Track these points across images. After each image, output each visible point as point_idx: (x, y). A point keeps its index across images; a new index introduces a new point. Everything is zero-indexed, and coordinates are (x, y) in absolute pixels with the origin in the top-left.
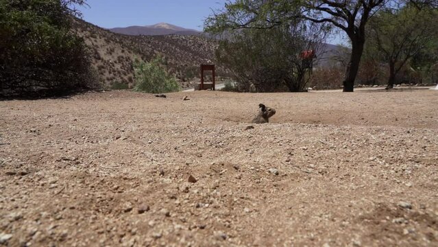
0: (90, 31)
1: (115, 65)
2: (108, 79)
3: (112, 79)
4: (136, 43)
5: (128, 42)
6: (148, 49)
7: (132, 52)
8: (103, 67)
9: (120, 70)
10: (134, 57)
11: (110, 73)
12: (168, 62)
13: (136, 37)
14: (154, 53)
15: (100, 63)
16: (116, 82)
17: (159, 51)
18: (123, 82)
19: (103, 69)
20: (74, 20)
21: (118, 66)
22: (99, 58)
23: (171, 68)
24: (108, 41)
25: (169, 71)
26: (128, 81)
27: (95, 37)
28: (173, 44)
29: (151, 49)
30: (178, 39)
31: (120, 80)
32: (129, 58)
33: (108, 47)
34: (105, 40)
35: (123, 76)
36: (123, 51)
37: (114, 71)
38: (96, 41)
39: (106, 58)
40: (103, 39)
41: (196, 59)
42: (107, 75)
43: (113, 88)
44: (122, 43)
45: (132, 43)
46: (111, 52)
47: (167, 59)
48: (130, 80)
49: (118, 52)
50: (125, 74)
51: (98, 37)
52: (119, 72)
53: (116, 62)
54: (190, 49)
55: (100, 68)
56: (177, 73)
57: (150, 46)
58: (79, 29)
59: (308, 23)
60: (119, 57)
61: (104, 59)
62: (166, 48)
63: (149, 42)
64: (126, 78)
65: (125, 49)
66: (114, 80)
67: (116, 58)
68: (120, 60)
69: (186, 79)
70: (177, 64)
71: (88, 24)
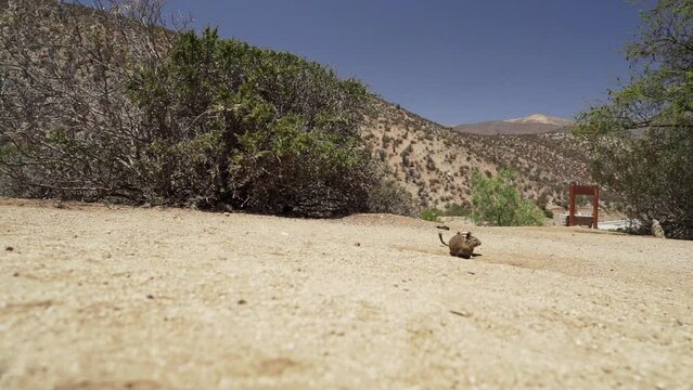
0: (425, 131)
1: (455, 178)
2: (442, 200)
3: (447, 200)
4: (490, 146)
5: (478, 145)
6: (509, 156)
7: (482, 159)
8: (437, 182)
9: (462, 186)
10: (484, 167)
11: (446, 190)
12: (541, 177)
13: (492, 137)
14: (517, 162)
15: (434, 176)
16: (454, 205)
17: (527, 159)
18: (464, 204)
19: (437, 184)
20: (406, 117)
21: (459, 181)
22: (433, 169)
23: (545, 188)
24: (448, 145)
25: (542, 190)
26: (471, 204)
27: (431, 139)
28: (552, 148)
29: (513, 155)
30: (562, 140)
31: (459, 202)
32: (477, 169)
33: (448, 152)
34: (444, 143)
35: (464, 195)
36: (469, 159)
37: (452, 188)
38: (431, 144)
39: (443, 168)
40: (442, 141)
42: (441, 192)
43: (448, 214)
44: (469, 146)
45: (484, 146)
46: (451, 159)
47: (539, 171)
48: (475, 201)
49: (461, 161)
50: (468, 193)
51: (435, 139)
52: (459, 190)
53: (456, 175)
54: (583, 156)
55: (433, 182)
56: (555, 194)
57: (513, 150)
58: (411, 129)
60: (462, 168)
61: (441, 170)
62: (539, 154)
63: (512, 146)
64: (469, 199)
65: (473, 156)
66: (452, 202)
67: (457, 169)
68: (463, 171)
70: (556, 181)
71: (423, 121)
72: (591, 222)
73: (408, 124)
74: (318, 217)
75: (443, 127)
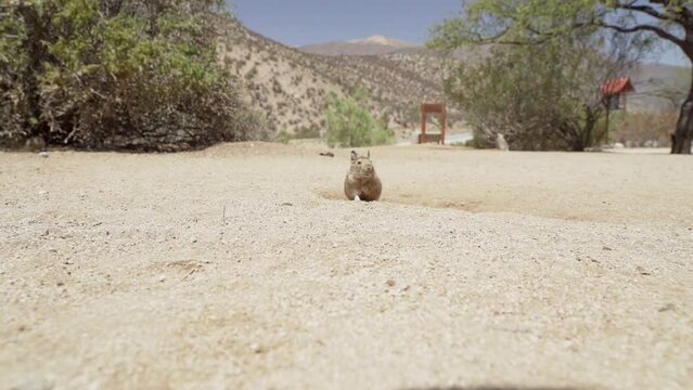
0: (269, 51)
1: (302, 100)
2: (291, 123)
3: (296, 123)
4: (334, 67)
5: (322, 66)
6: (352, 77)
7: (328, 81)
8: (284, 105)
9: (309, 109)
10: (329, 88)
11: (294, 112)
12: (383, 97)
13: (335, 58)
14: (361, 83)
15: (281, 99)
16: (302, 127)
17: (370, 80)
18: (312, 126)
19: (284, 108)
20: (248, 36)
21: (306, 104)
22: (280, 91)
23: (387, 107)
24: (293, 66)
25: (384, 110)
26: (320, 126)
27: (276, 60)
28: (392, 69)
29: (356, 77)
30: (400, 61)
31: (307, 125)
32: (323, 91)
33: (293, 74)
34: (290, 64)
35: (312, 118)
36: (314, 80)
37: (300, 110)
38: (276, 65)
39: (290, 90)
40: (286, 63)
41: (427, 93)
42: (289, 116)
43: (297, 137)
44: (314, 68)
45: (329, 67)
46: (297, 81)
47: (380, 92)
48: (323, 123)
49: (307, 82)
50: (316, 115)
51: (280, 60)
52: (307, 112)
53: (303, 97)
54: (419, 76)
55: (281, 105)
56: (396, 114)
57: (356, 71)
58: (254, 49)
59: (608, 33)
60: (308, 90)
61: (288, 92)
62: (380, 75)
63: (355, 67)
64: (317, 121)
65: (319, 77)
66: (300, 125)
67: (304, 91)
68: (310, 92)
69: (409, 124)
70: (396, 101)
71: (267, 41)
72: (439, 138)
73: (250, 44)
74: (174, 151)
75: (287, 48)
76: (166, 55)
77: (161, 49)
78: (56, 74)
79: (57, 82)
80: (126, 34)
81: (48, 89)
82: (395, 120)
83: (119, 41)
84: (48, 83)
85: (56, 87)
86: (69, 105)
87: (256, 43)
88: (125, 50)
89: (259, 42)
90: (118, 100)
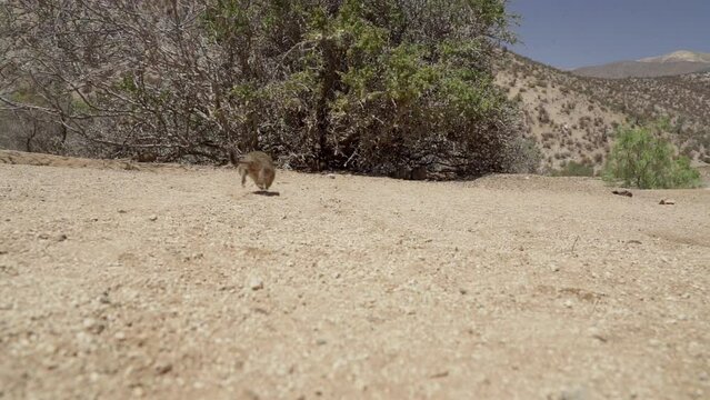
0: (537, 76)
1: (574, 131)
2: (558, 158)
3: (563, 157)
4: (618, 91)
5: (603, 91)
6: (642, 103)
7: (608, 109)
8: (551, 136)
9: (581, 141)
10: (610, 117)
11: (562, 145)
12: (684, 128)
13: (620, 81)
14: (653, 110)
15: (547, 129)
16: (572, 163)
17: (666, 106)
18: (585, 162)
19: (550, 139)
20: (514, 61)
21: (578, 135)
22: (547, 121)
23: (690, 141)
24: (565, 92)
25: (685, 144)
26: (593, 161)
27: (545, 86)
28: (699, 92)
29: (648, 102)
31: (578, 160)
32: (601, 121)
33: (565, 101)
34: (561, 90)
35: (584, 152)
36: (591, 108)
37: (570, 143)
38: (544, 92)
39: (558, 120)
40: (557, 88)
42: (556, 149)
43: (564, 174)
44: (591, 93)
45: (611, 92)
46: (568, 109)
47: (681, 121)
48: (599, 159)
49: (582, 110)
50: (589, 148)
51: (549, 86)
52: (578, 145)
53: (575, 128)
55: (546, 137)
56: (702, 149)
57: (647, 97)
58: (520, 74)
60: (582, 119)
61: (556, 122)
62: (682, 100)
63: (646, 91)
64: (591, 156)
65: (597, 105)
66: (568, 160)
67: (576, 121)
68: (583, 123)
70: (704, 132)
71: (535, 65)
73: (516, 69)
74: (440, 180)
75: (559, 71)
76: (444, 81)
77: (439, 74)
78: (344, 101)
79: (344, 109)
80: (408, 60)
81: (335, 116)
82: (701, 157)
83: (402, 69)
84: (337, 111)
85: (344, 113)
86: (352, 130)
87: (523, 68)
88: (406, 77)
89: (526, 67)
90: (396, 126)
